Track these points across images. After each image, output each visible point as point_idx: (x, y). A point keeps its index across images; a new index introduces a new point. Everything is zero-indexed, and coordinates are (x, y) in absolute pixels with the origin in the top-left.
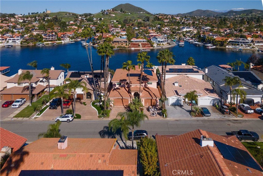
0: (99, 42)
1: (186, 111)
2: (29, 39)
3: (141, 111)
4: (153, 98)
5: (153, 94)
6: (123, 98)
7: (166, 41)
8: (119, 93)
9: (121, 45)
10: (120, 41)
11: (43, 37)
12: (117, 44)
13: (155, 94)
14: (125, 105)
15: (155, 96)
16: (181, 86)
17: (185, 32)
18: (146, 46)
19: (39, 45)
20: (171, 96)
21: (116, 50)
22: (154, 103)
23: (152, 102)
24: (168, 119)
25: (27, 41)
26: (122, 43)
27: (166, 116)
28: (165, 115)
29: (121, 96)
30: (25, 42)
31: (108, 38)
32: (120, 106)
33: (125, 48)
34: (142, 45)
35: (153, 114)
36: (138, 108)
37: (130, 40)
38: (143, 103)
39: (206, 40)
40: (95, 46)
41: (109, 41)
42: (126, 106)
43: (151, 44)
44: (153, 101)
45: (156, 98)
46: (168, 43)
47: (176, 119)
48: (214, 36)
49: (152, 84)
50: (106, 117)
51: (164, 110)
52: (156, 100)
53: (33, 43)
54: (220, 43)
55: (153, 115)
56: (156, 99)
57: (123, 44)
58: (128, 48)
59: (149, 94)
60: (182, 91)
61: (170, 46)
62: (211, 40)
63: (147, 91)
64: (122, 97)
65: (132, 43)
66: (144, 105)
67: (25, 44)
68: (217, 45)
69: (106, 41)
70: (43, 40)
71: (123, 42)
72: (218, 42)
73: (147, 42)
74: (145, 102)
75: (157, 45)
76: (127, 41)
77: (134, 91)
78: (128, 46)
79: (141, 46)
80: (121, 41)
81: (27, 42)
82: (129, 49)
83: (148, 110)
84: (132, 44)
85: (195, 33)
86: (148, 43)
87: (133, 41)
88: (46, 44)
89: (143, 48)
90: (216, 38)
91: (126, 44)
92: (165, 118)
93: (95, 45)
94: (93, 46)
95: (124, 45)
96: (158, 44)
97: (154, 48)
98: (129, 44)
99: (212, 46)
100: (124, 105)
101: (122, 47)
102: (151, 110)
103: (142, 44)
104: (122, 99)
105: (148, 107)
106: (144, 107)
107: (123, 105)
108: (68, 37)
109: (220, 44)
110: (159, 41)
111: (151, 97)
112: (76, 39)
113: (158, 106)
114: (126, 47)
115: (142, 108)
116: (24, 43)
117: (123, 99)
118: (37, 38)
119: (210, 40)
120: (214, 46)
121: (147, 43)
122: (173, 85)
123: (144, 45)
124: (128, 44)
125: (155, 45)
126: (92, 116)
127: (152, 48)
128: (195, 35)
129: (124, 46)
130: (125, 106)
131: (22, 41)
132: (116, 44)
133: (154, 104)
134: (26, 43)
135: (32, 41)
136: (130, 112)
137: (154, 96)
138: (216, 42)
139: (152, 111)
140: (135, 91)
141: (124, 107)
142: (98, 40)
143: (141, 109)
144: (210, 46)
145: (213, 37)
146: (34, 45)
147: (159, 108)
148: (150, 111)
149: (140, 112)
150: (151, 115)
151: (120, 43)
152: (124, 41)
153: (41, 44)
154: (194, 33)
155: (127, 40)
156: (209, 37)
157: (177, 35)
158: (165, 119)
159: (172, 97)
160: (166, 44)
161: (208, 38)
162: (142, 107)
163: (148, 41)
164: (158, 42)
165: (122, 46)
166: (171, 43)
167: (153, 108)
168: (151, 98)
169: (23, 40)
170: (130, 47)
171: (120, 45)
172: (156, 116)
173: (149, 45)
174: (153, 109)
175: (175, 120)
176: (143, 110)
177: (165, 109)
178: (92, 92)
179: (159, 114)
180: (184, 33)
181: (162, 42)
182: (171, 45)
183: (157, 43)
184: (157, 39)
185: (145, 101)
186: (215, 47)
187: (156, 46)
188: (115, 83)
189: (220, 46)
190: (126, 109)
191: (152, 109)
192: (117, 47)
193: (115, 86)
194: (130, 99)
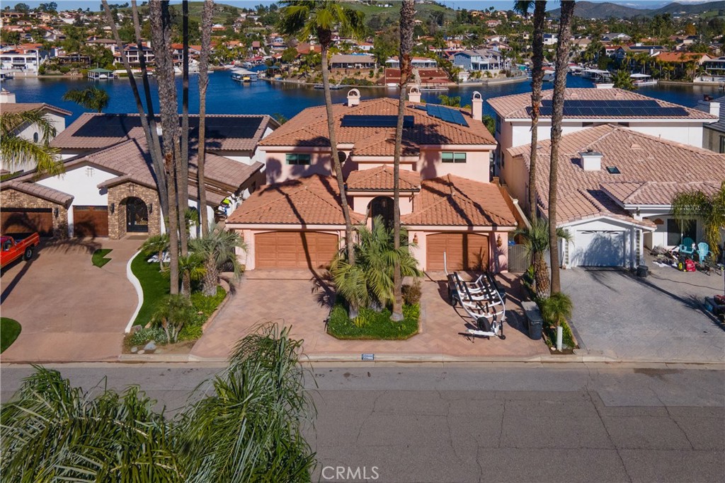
0: (287, 69)
1: (679, 303)
2: (67, 60)
3: (406, 302)
4: (475, 228)
5: (477, 206)
6: (309, 227)
7: (496, 65)
8: (289, 201)
9: (356, 74)
10: (352, 61)
11: (114, 53)
12: (342, 71)
13: (484, 208)
14: (321, 267)
15: (488, 218)
16: (616, 171)
17: (551, 48)
18: (435, 78)
19: (97, 76)
20: (576, 216)
21: (338, 89)
22: (479, 256)
23: (469, 249)
24: (585, 359)
25: (61, 63)
26: (358, 70)
27: (567, 339)
28: (560, 330)
29: (299, 216)
30: (54, 68)
31: (315, 56)
32: (289, 269)
33: (367, 85)
34: (421, 75)
35: (482, 324)
36: (386, 284)
37: (384, 59)
38: (419, 254)
39: (625, 62)
40: (272, 79)
41: (317, 64)
42: (324, 271)
43: (451, 74)
44: (476, 244)
45: (490, 229)
46: (503, 72)
47: (638, 358)
48: (652, 50)
49: (464, 161)
50: (172, 341)
51: (556, 296)
52: (491, 238)
53: (79, 73)
54: (672, 68)
55: (481, 333)
56: (492, 233)
57: (359, 73)
58: (377, 82)
59: (449, 208)
60: (639, 191)
61: (511, 80)
62: (644, 62)
63: (441, 194)
64: (303, 223)
65: (390, 68)
66: (421, 267)
67: (55, 75)
68: (663, 77)
69: (306, 62)
70: (114, 64)
71: (360, 65)
72: (666, 65)
73: (439, 67)
74: (428, 249)
75: (471, 76)
76: (372, 64)
77: (372, 190)
78: (378, 77)
79: (418, 77)
80: (354, 64)
81: (59, 69)
82: (380, 86)
83: (449, 293)
84: (389, 73)
85: (583, 50)
86: (441, 69)
87: (394, 63)
88: (120, 76)
89: (425, 85)
90: (657, 56)
91: (372, 72)
92: (565, 352)
93: (273, 76)
94: (267, 79)
95: (365, 75)
96: (472, 74)
97: (460, 84)
98: (381, 71)
99: (647, 79)
100: (313, 264)
101: (356, 80)
102: (468, 292)
103: (421, 73)
104: (303, 233)
105: (449, 277)
106: (422, 280)
107: (310, 267)
108: (194, 59)
109: (671, 72)
110: (476, 66)
111: (461, 220)
112: (221, 65)
113: (504, 272)
114: (369, 82)
115: (409, 281)
116: (52, 72)
117: (307, 235)
118: (92, 56)
119: (639, 61)
120: (651, 78)
121: (436, 69)
122: (576, 167)
123: (428, 76)
124: (376, 71)
125: (464, 76)
126: (87, 335)
127: (453, 84)
128: (583, 53)
129: (363, 78)
130: (320, 273)
131: (44, 66)
132: (338, 73)
133: (480, 261)
134: (58, 72)
135: (78, 66)
136: (339, 310)
137: (482, 219)
138: (657, 66)
139: (470, 304)
140: (376, 190)
141: (310, 275)
142: (285, 63)
143: (404, 289)
144: (640, 79)
145: (649, 53)
146: (84, 78)
147: (509, 285)
148: (458, 300)
149: (399, 307)
150: (471, 331)
151: (351, 71)
152: (363, 64)
153: (102, 73)
154: (580, 48)
155: (372, 61)
156: (634, 52)
157: (528, 55)
158: (568, 358)
159: (585, 219)
160: (498, 73)
161: (631, 56)
162: (410, 275)
163: (441, 65)
164: (472, 67)
165: (359, 78)
166: (512, 71)
167: (474, 287)
168: (465, 228)
169: (48, 63)
170: (383, 81)
171: (352, 75)
172: (502, 337)
173: (443, 75)
174: (478, 290)
175: (638, 371)
176: (420, 294)
177: (556, 291)
178: (149, 197)
179: (520, 322)
180: (550, 50)
181: (484, 66)
182: (513, 76)
183: (469, 71)
184: (468, 57)
185: (429, 243)
186: (654, 82)
187: (465, 79)
188: (276, 156)
189: (673, 80)
190: (322, 289)
191: (471, 290)
192: (340, 82)
193: (279, 172)
194: (343, 233)
